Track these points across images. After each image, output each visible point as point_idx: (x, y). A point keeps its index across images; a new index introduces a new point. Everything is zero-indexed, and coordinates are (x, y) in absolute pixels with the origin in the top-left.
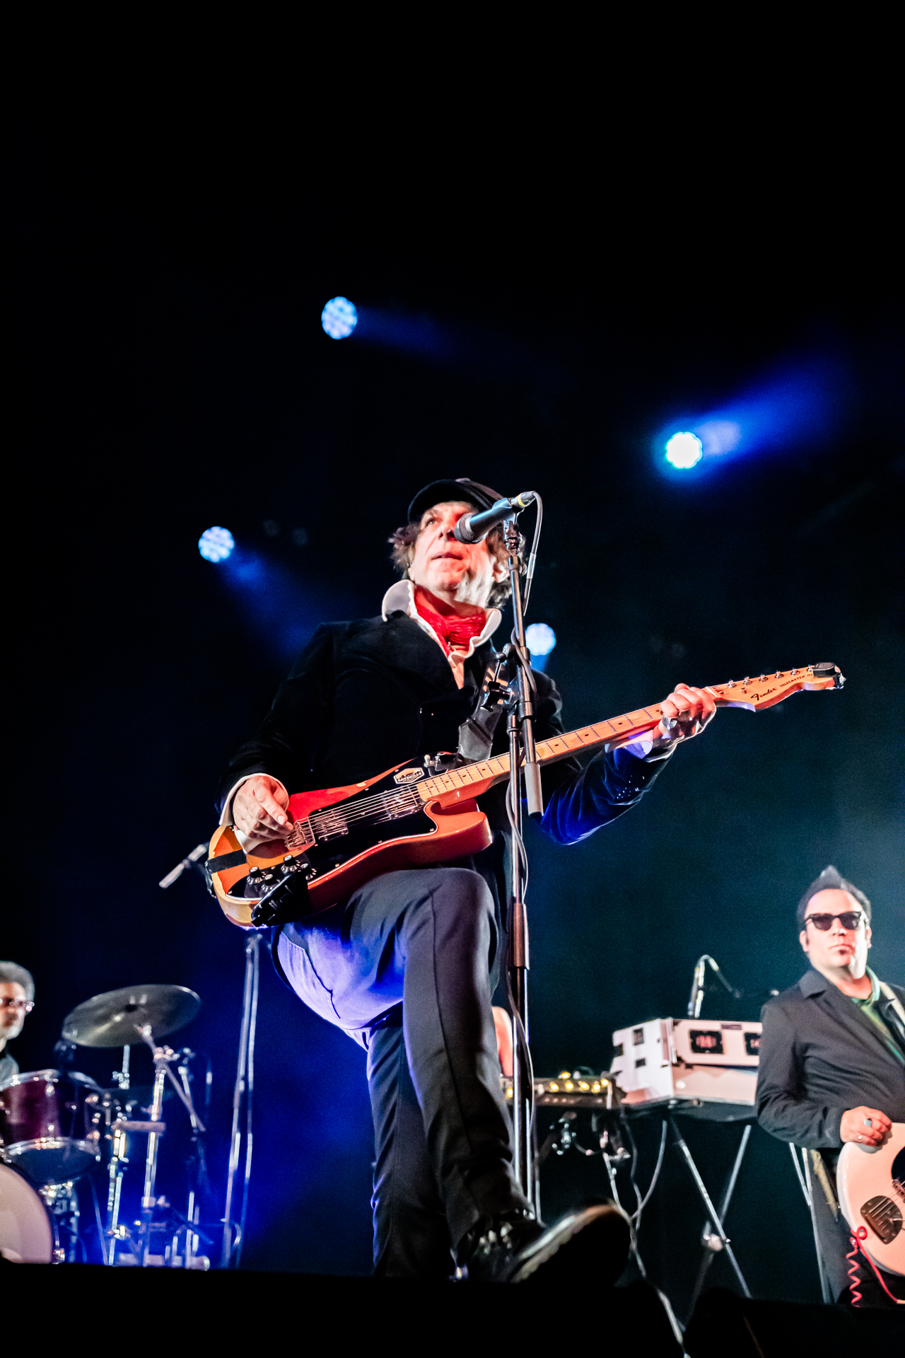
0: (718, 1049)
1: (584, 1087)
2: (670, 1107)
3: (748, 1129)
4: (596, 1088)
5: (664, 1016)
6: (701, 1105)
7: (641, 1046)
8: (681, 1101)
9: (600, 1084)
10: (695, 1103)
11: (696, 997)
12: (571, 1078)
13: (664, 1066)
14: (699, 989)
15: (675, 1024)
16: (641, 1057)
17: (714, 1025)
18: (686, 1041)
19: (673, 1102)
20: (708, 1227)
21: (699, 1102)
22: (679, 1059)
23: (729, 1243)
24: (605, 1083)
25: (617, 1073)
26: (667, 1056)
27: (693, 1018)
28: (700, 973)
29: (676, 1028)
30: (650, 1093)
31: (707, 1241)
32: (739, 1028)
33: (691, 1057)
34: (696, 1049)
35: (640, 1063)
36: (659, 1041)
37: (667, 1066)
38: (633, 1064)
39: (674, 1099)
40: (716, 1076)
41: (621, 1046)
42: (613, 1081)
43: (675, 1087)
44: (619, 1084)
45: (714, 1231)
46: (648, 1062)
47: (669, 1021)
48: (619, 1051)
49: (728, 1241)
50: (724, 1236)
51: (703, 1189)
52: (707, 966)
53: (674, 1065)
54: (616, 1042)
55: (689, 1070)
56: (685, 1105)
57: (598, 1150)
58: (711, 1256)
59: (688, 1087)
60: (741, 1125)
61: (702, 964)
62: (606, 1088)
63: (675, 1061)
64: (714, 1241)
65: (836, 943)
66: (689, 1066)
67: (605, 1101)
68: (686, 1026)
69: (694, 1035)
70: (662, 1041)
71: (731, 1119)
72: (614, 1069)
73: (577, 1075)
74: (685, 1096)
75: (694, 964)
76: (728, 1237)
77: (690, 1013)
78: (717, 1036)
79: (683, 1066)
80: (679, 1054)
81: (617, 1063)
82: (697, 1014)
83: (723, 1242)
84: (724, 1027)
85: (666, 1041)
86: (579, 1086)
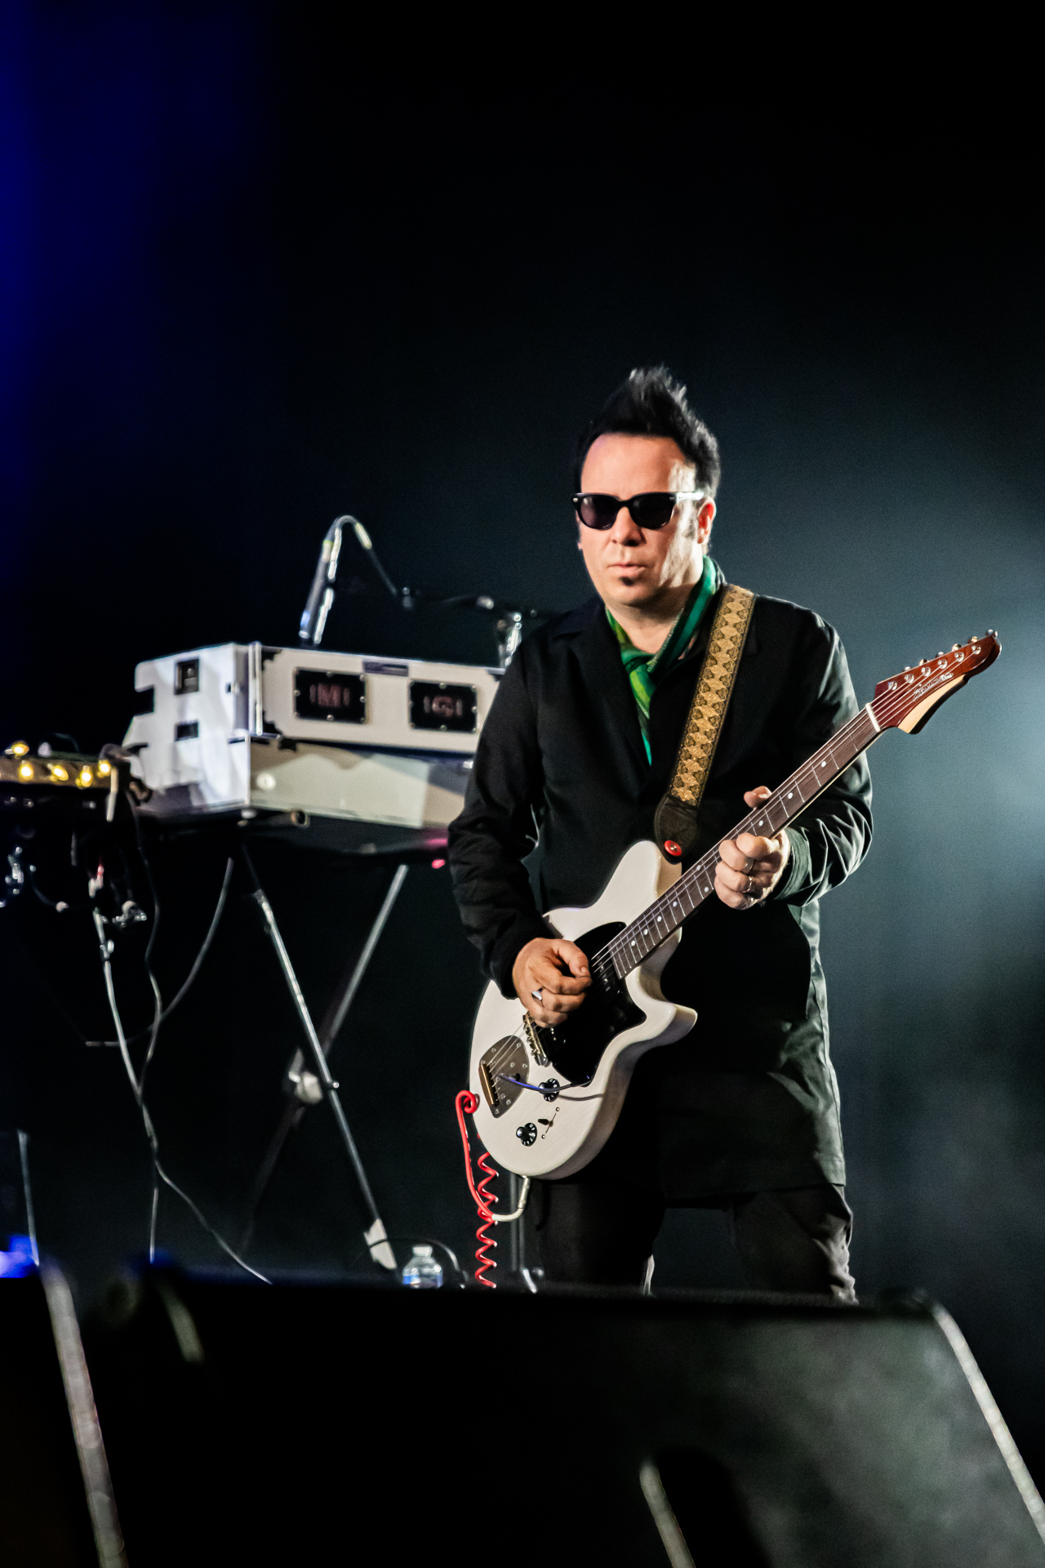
0: (355, 712)
1: (59, 773)
2: (241, 823)
3: (402, 871)
4: (85, 779)
5: (244, 640)
6: (306, 823)
7: (192, 698)
8: (264, 814)
9: (95, 770)
10: (294, 818)
11: (321, 601)
12: (32, 754)
13: (234, 741)
14: (327, 584)
15: (267, 656)
16: (190, 718)
17: (349, 663)
18: (287, 693)
19: (247, 814)
20: (299, 1058)
21: (301, 816)
22: (269, 727)
23: (336, 1090)
24: (105, 768)
25: (136, 750)
26: (244, 720)
27: (309, 644)
28: (331, 551)
29: (268, 663)
30: (200, 795)
31: (294, 1085)
32: (403, 671)
33: (292, 726)
34: (306, 708)
35: (186, 731)
36: (229, 689)
37: (243, 741)
38: (170, 733)
39: (251, 808)
40: (346, 766)
41: (149, 694)
42: (123, 769)
43: (253, 785)
44: (136, 771)
45: (311, 1066)
46: (203, 730)
47: (254, 649)
48: (145, 702)
49: (336, 1085)
50: (328, 1079)
51: (295, 987)
52: (348, 533)
53: (255, 740)
54: (140, 684)
55: (288, 753)
56: (275, 821)
57: (83, 905)
58: (299, 1113)
59: (280, 785)
60: (388, 864)
61: (337, 533)
62: (108, 779)
63: (259, 732)
64: (307, 1085)
65: (617, 559)
66: (290, 744)
67: (102, 807)
68: (291, 660)
69: (305, 679)
70: (236, 689)
71: (371, 849)
72: (130, 740)
73: (45, 750)
74: (273, 804)
75: (322, 532)
76: (334, 1077)
77: (304, 634)
78: (353, 686)
79: (275, 742)
80: (269, 719)
81: (138, 729)
82: (317, 638)
83: (325, 1088)
84: (370, 668)
85: (245, 689)
86: (48, 772)
